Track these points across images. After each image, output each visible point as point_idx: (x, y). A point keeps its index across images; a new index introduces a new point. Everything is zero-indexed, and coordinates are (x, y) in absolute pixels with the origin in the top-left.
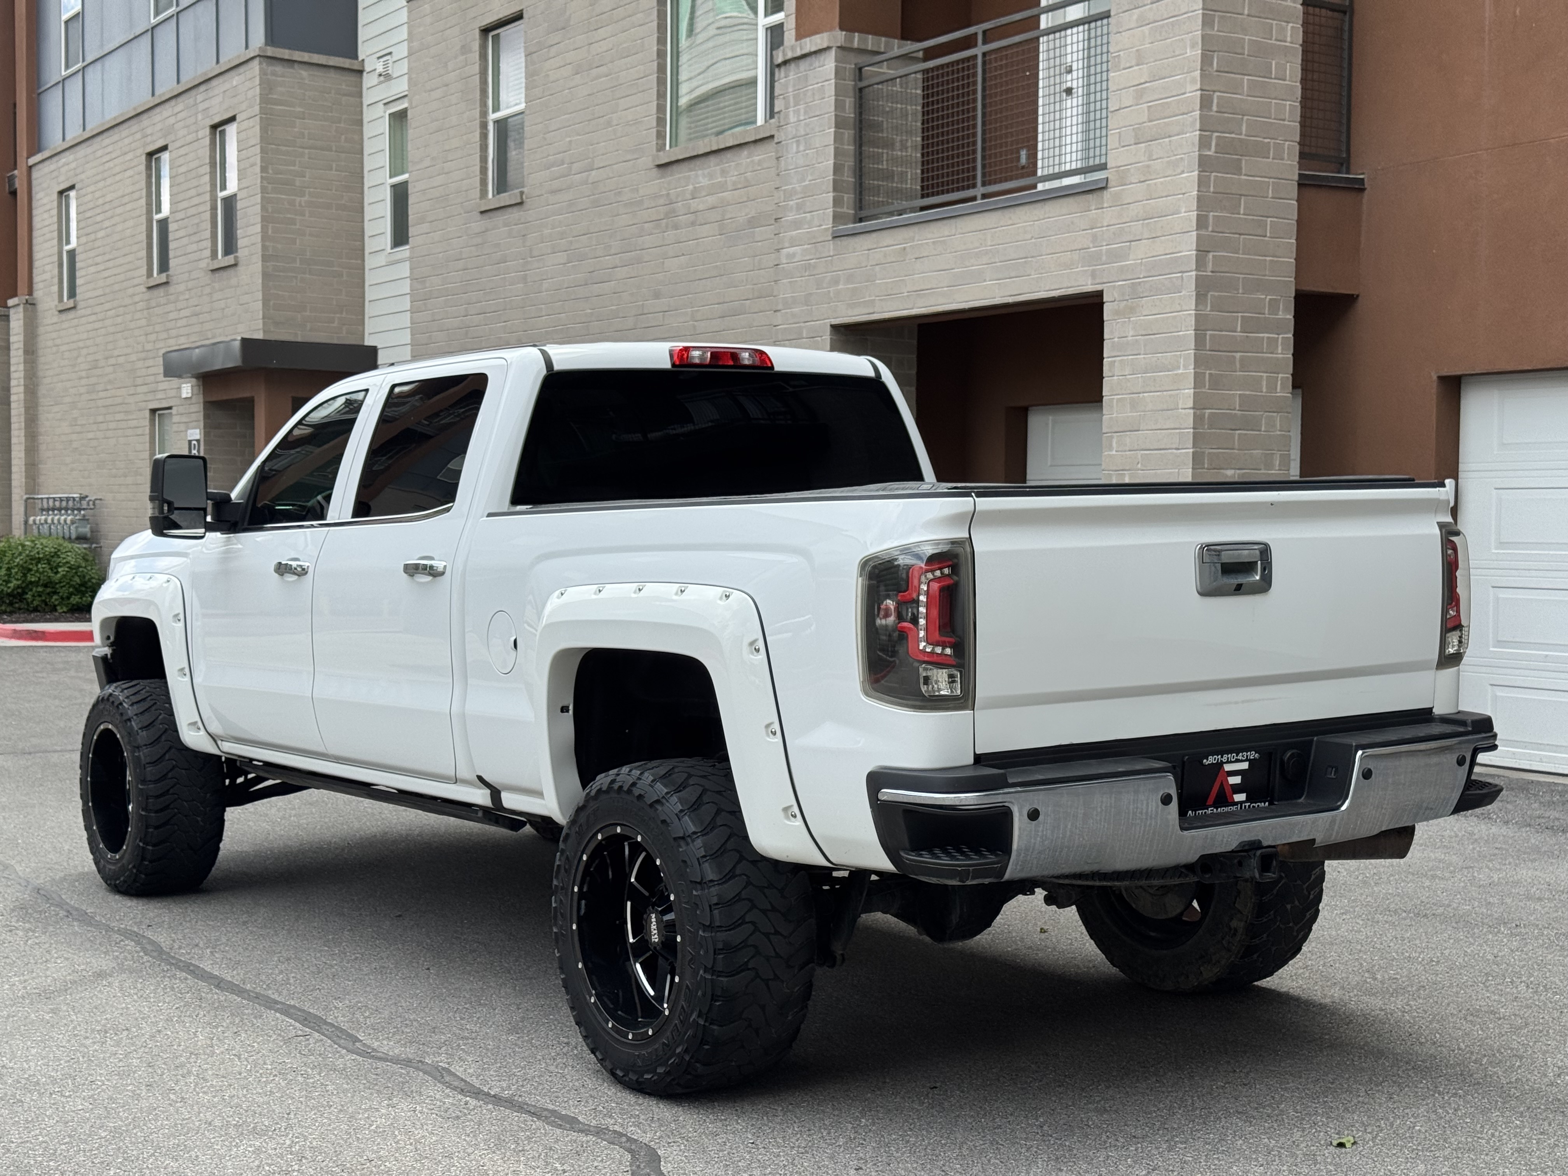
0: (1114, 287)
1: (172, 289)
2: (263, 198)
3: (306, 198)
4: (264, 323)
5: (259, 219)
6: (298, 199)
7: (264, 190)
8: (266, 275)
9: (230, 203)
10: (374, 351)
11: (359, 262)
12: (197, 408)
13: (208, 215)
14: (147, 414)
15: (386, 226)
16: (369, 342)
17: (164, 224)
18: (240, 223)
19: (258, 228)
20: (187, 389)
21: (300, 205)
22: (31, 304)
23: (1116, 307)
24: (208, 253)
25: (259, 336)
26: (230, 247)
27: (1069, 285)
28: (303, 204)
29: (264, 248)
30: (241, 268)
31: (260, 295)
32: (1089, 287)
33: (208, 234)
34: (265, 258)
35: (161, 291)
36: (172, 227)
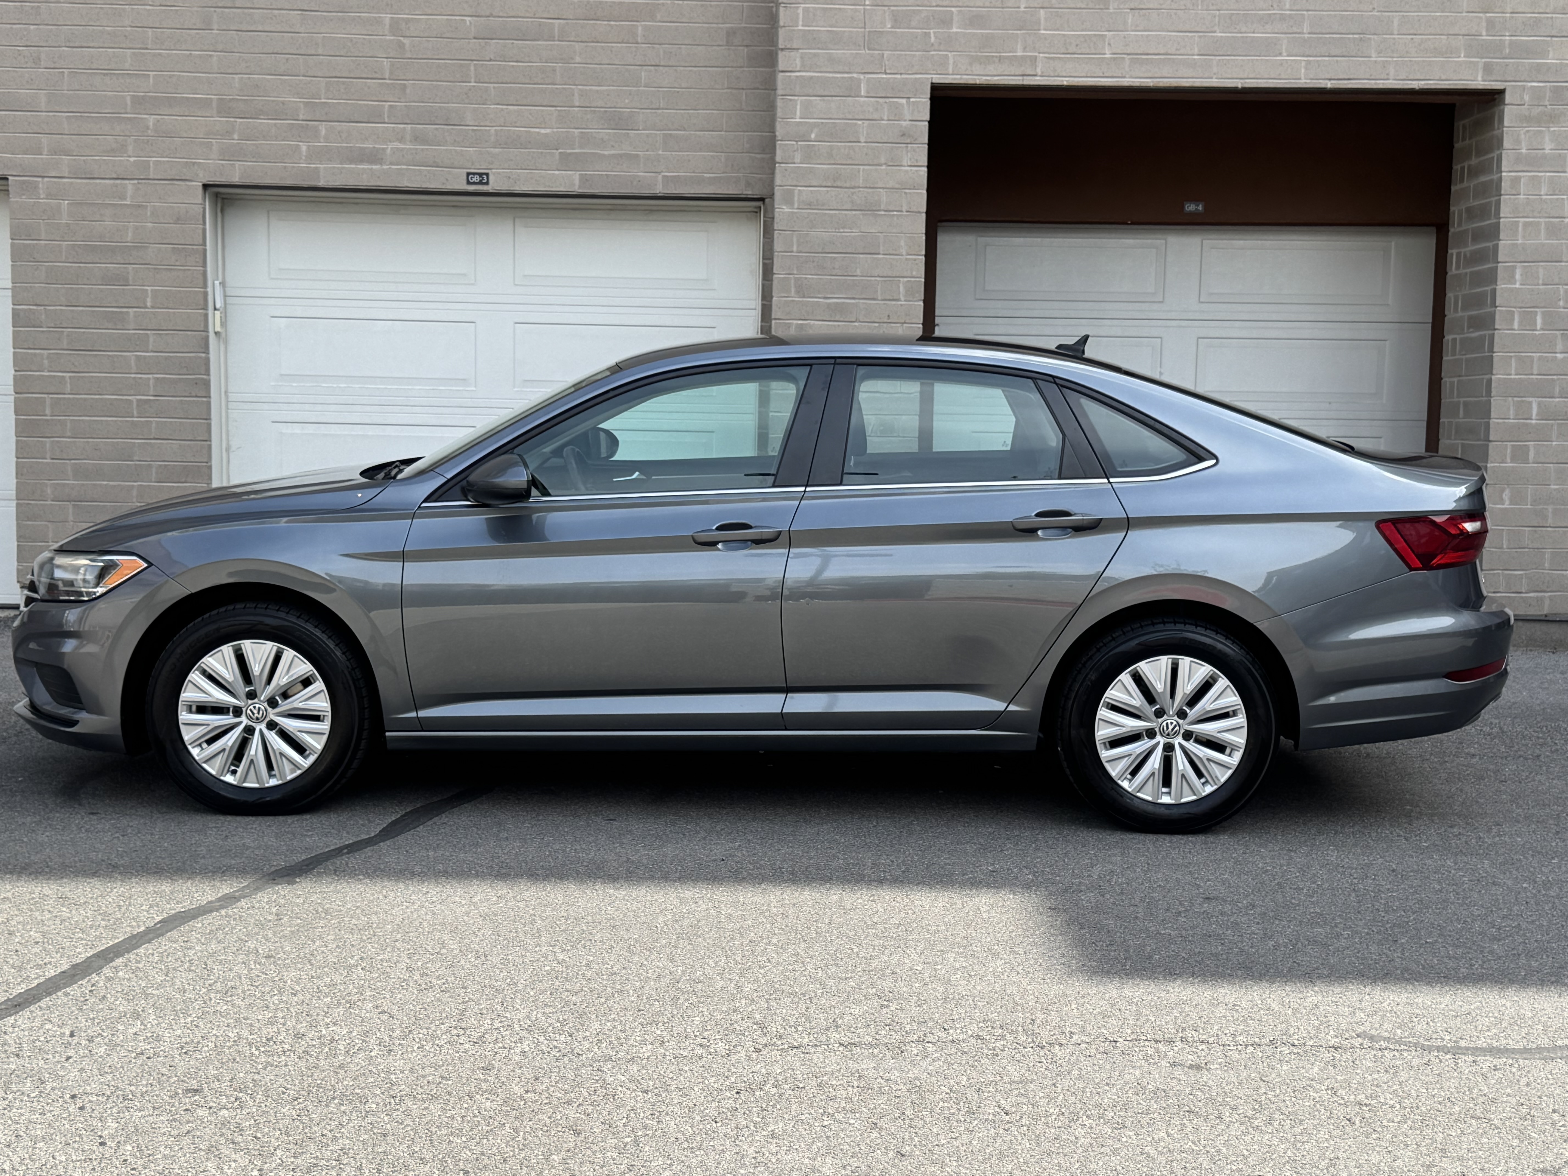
0: (1524, 88)
23: (1527, 114)
27: (1443, 77)
32: (1479, 82)
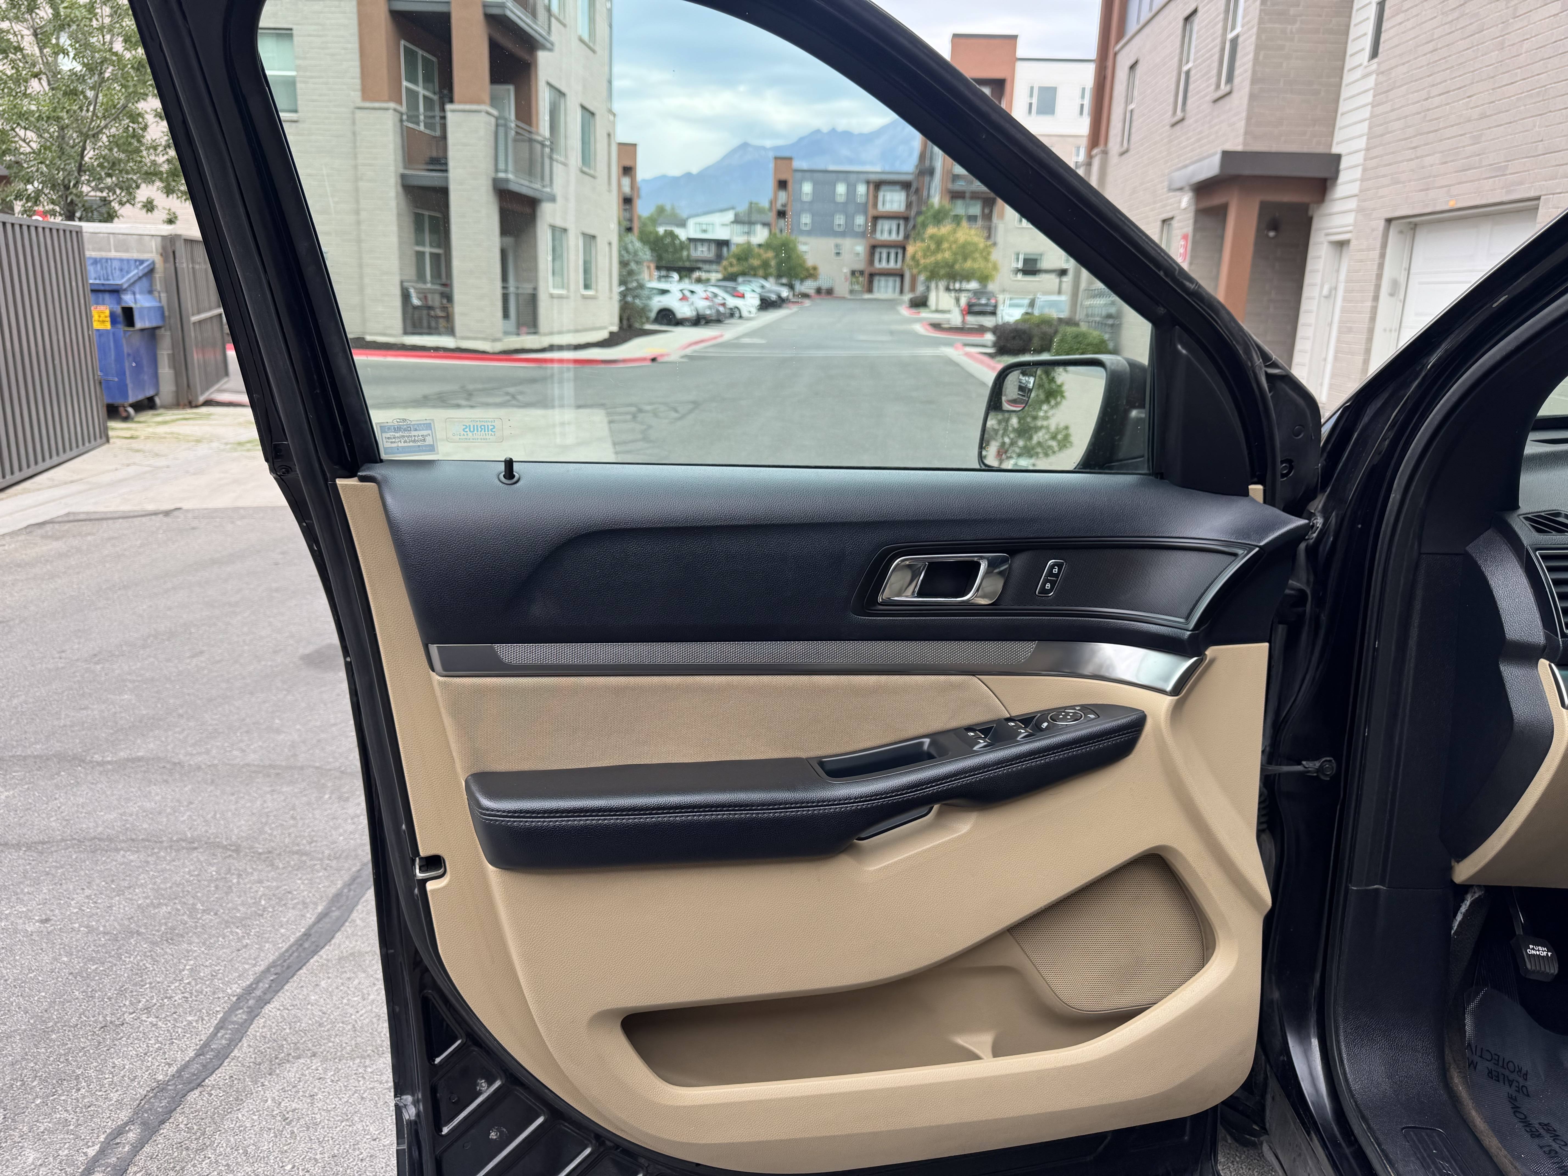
1: (1186, 123)
2: (1259, 28)
3: (1297, 25)
4: (1245, 139)
5: (1253, 47)
6: (1289, 27)
7: (1261, 21)
8: (1252, 97)
9: (1234, 42)
10: (1338, 158)
11: (1338, 79)
12: (1190, 216)
13: (1216, 57)
14: (1159, 223)
15: (1367, 43)
16: (1335, 150)
17: (1188, 73)
18: (1239, 55)
19: (1251, 56)
20: (1186, 200)
21: (1291, 32)
22: (1105, 152)
24: (1213, 87)
25: (1240, 148)
26: (1230, 79)
28: (1294, 30)
29: (1254, 72)
30: (1235, 95)
31: (1244, 114)
33: (1214, 72)
34: (1254, 81)
35: (1178, 127)
36: (1192, 73)
